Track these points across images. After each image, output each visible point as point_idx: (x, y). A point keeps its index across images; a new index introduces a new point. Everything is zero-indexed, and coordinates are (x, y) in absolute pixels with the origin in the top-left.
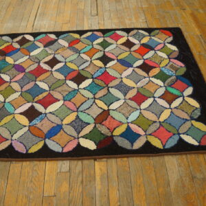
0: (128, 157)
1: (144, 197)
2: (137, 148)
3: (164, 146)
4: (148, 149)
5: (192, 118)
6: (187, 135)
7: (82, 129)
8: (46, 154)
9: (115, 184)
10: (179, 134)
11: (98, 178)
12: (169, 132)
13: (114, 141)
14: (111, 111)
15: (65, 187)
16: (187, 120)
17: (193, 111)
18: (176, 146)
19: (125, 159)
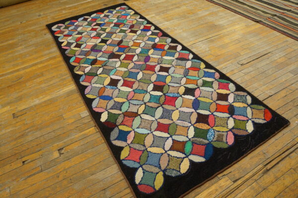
0: (105, 142)
1: (77, 163)
2: (114, 143)
3: (124, 160)
4: (116, 151)
5: (164, 171)
6: (144, 173)
7: (115, 109)
8: (88, 102)
9: (82, 143)
10: (141, 166)
11: (82, 133)
12: (140, 159)
13: (114, 128)
14: (139, 117)
15: (71, 121)
16: (160, 167)
17: (173, 169)
18: (128, 168)
19: (103, 141)
